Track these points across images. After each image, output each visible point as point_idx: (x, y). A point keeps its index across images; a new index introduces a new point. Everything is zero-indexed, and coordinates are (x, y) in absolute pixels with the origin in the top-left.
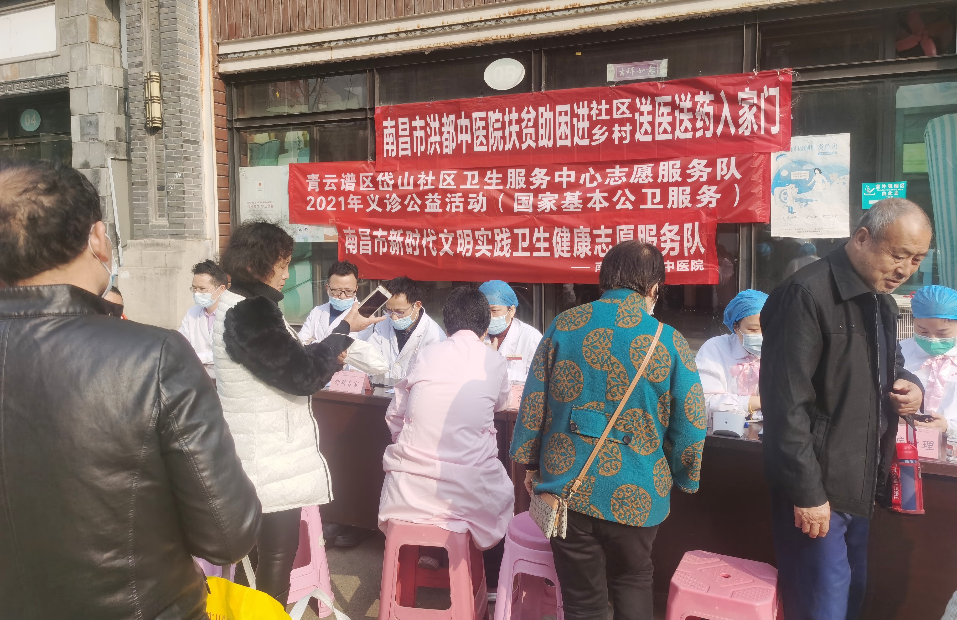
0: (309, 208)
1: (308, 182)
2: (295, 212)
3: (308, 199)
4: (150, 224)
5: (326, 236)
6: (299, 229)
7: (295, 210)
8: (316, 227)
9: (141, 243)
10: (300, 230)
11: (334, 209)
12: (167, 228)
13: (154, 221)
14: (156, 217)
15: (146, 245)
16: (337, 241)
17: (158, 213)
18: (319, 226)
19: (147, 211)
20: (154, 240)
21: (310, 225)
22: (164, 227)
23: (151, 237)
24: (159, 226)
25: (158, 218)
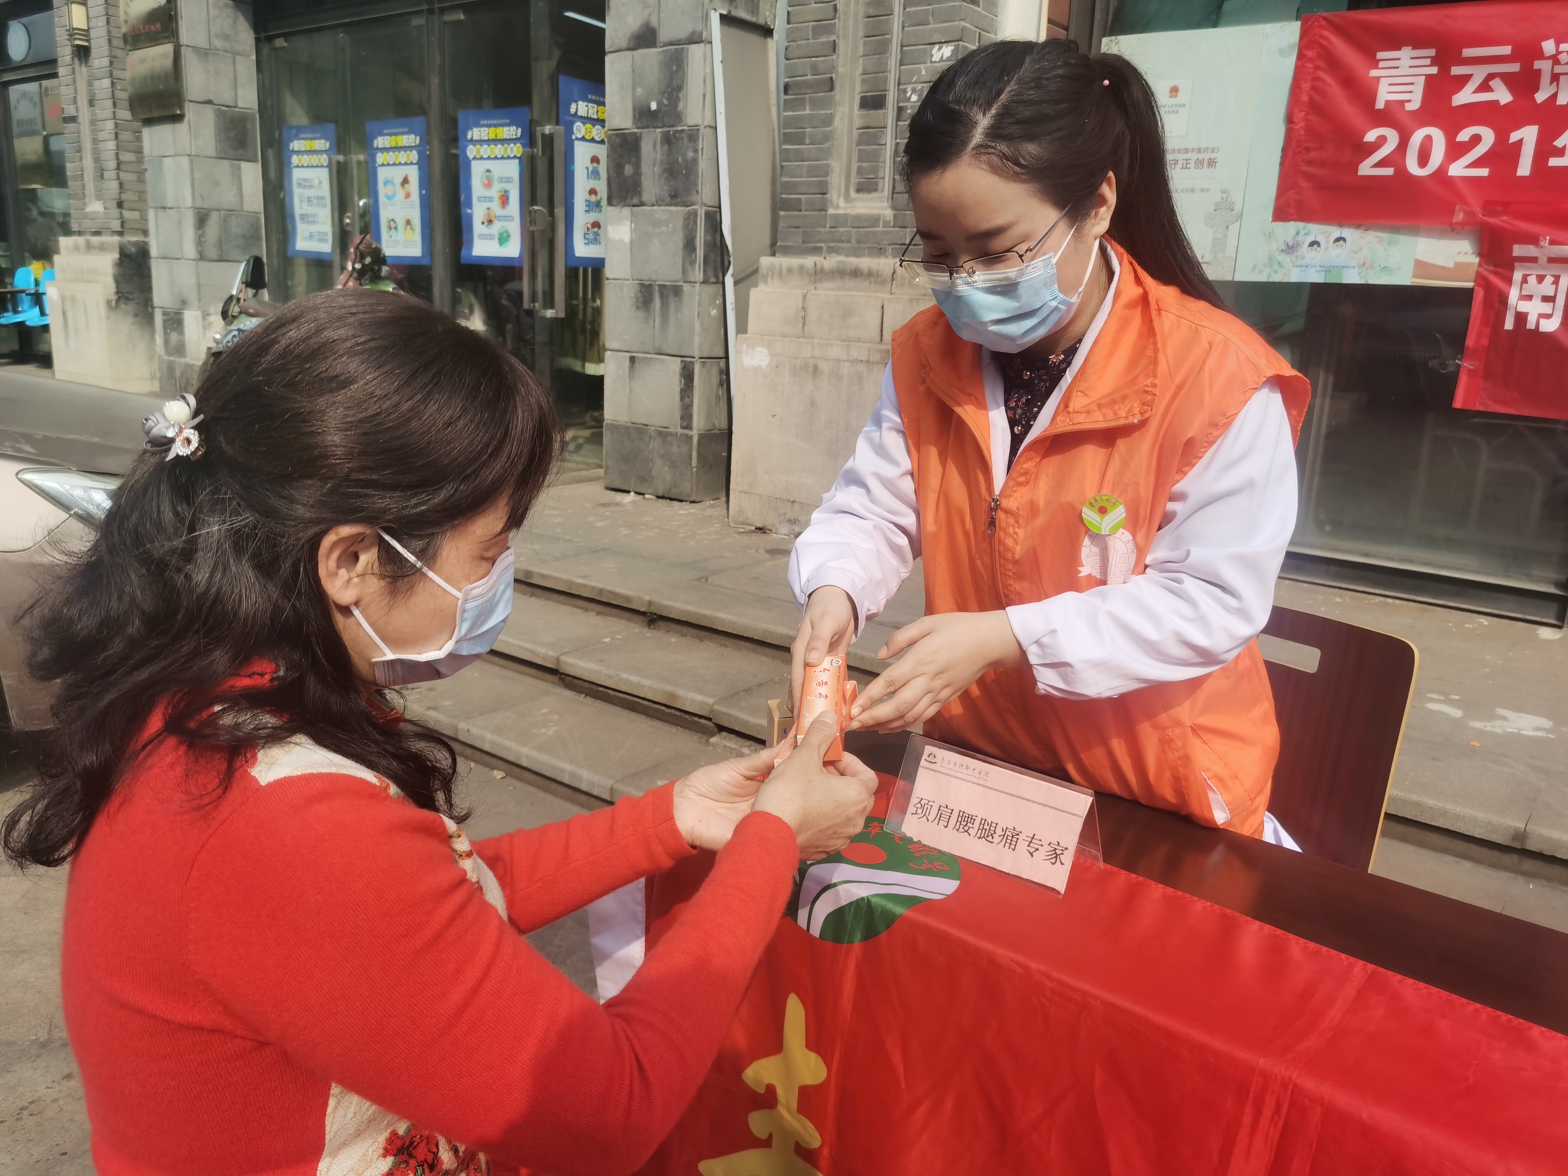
0: (1366, 168)
1: (1378, 79)
2: (1304, 184)
3: (1371, 136)
4: (831, 211)
5: (1421, 267)
6: (1311, 238)
7: (1308, 177)
8: (1385, 236)
9: (802, 269)
10: (1314, 243)
11: (1484, 172)
12: (886, 224)
13: (842, 202)
14: (847, 189)
15: (818, 275)
16: (1470, 285)
17: (854, 179)
18: (1395, 230)
19: (825, 172)
20: (842, 258)
21: (1358, 227)
22: (874, 220)
23: (832, 250)
24: (858, 217)
25: (853, 194)
